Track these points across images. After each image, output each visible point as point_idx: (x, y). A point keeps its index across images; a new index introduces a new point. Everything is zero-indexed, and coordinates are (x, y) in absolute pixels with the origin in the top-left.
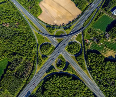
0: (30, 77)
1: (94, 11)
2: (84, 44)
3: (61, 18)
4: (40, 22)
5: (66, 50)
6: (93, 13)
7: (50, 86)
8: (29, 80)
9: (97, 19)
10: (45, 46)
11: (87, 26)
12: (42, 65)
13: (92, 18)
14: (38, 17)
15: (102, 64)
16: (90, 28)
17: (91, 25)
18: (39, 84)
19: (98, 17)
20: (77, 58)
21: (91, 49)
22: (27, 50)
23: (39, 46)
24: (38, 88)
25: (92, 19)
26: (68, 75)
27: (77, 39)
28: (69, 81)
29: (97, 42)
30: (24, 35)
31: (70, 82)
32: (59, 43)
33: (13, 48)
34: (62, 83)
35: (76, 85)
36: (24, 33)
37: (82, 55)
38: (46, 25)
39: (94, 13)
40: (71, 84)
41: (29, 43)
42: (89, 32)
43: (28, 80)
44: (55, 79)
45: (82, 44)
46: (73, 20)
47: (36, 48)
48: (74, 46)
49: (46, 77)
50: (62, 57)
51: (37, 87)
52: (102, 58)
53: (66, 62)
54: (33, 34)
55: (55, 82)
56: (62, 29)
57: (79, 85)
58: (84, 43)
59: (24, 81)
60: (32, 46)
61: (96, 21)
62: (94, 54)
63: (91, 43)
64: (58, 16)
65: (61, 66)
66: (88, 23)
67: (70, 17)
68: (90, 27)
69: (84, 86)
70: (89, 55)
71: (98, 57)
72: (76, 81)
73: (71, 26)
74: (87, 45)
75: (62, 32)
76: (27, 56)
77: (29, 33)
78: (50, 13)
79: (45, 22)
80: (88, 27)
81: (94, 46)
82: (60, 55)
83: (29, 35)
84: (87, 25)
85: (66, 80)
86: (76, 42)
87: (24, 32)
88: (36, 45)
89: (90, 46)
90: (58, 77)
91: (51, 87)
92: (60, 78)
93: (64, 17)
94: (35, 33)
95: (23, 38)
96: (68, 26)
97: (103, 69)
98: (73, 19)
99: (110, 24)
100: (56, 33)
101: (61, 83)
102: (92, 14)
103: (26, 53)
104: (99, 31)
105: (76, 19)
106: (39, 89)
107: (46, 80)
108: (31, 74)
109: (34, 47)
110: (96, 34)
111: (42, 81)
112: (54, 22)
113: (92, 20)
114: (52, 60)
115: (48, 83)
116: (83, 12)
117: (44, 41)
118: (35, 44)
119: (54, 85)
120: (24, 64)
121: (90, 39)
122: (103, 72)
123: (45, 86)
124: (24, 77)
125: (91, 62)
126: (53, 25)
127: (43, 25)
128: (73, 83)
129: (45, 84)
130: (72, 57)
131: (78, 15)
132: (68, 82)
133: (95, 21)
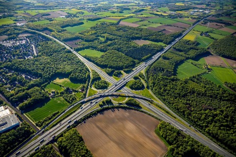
3: (117, 120)
5: (112, 84)
10: (139, 86)
16: (71, 103)
25: (63, 113)
26: (111, 67)
27: (95, 92)
32: (120, 89)
33: (178, 84)
45: (89, 87)
50: (117, 79)
53: (112, 76)
54: (159, 98)
56: (115, 103)
63: (78, 89)
74: (84, 87)
79: (146, 115)
84: (75, 105)
86: (98, 89)
89: (80, 86)
94: (156, 100)
96: (105, 106)
98: (94, 118)
104: (60, 100)
114: (127, 77)
117: (141, 92)
118: (152, 90)
121: (77, 92)
127: (146, 110)
130: (105, 79)
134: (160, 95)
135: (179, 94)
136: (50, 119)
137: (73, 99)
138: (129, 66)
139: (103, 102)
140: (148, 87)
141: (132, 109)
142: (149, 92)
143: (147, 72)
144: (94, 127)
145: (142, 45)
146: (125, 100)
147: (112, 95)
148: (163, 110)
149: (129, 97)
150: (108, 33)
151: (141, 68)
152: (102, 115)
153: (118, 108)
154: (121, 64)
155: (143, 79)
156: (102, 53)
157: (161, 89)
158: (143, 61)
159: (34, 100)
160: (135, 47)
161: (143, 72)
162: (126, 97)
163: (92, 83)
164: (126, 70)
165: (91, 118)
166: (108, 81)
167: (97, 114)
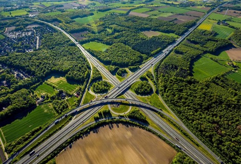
3: (114, 145)
4: (166, 135)
5: (114, 86)
10: (146, 90)
16: (60, 114)
18: (147, 61)
21: (77, 85)
26: (115, 64)
27: (93, 97)
29: (63, 92)
32: (122, 94)
33: (198, 89)
38: (150, 127)
42: (67, 107)
47: (159, 90)
53: (115, 75)
54: (173, 110)
56: (115, 114)
58: (84, 92)
63: (73, 92)
65: (122, 70)
68: (59, 116)
74: (80, 89)
75: (115, 110)
76: (169, 79)
77: (182, 109)
81: (70, 89)
83: (179, 106)
86: (96, 93)
87: (193, 113)
88: (161, 92)
89: (77, 88)
94: (169, 112)
95: (187, 100)
96: (101, 121)
98: (85, 138)
99: (17, 120)
102: (36, 144)
103: (172, 83)
104: (48, 108)
105: (79, 137)
107: (140, 63)
108: (158, 67)
110: (58, 102)
111: (143, 62)
112: (132, 133)
113: (47, 128)
114: (132, 78)
116: (52, 157)
117: (148, 98)
118: (163, 95)
121: (72, 97)
123: (140, 59)
126: (133, 125)
127: (156, 128)
130: (107, 79)
133: (40, 128)
134: (174, 104)
135: (201, 105)
136: (26, 139)
137: (64, 108)
138: (135, 63)
139: (100, 114)
140: (157, 92)
141: (136, 125)
142: (158, 98)
143: (156, 70)
144: (81, 157)
145: (151, 37)
146: (127, 109)
147: (112, 103)
148: (179, 129)
149: (133, 105)
150: (116, 24)
151: (149, 66)
152: (95, 134)
153: (118, 122)
154: (126, 60)
155: (151, 80)
156: (107, 47)
157: (175, 96)
158: (152, 56)
159: (13, 109)
160: (144, 40)
161: (152, 70)
162: (129, 105)
163: (91, 85)
164: (132, 67)
165: (81, 139)
166: (110, 81)
167: (89, 133)
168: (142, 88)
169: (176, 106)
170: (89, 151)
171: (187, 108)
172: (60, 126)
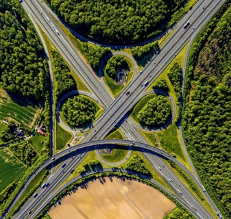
0: (207, 37)
1: (16, 212)
2: (50, 120)
3: (107, 200)
4: (169, 190)
5: (101, 109)
6: (19, 209)
7: (152, 7)
8: (210, 27)
9: (10, 191)
11: (39, 171)
12: (171, 66)
13: (22, 192)
14: (174, 206)
15: (8, 64)
16: (30, 165)
17: (27, 173)
18: (182, 17)
19: (5, 196)
20: (72, 83)
21: (34, 107)
22: (210, 107)
23: (175, 119)
24: (184, 7)
25: (23, 190)
27: (69, 136)
28: (98, 21)
29: (15, 127)
30: (218, 152)
31: (96, 18)
32: (117, 127)
34: (118, 16)
35: (82, 10)
36: (219, 158)
37: (59, 90)
38: (153, 181)
39: (14, 207)
40: (95, 13)
41: (204, 128)
42: (35, 153)
43: (213, 28)
44: (135, 26)
45: (54, 121)
46: (74, 192)
47: (184, 116)
48: (78, 115)
49: (160, 36)
50: (114, 88)
51: (186, 9)
52: (7, 79)
53: (103, 75)
54: (192, 155)
55: (138, 17)
56: (107, 165)
57: (72, 10)
58: (51, 126)
59: (225, 22)
60: (196, 120)
61: (13, 183)
62: (27, 90)
63: (33, 123)
64: (115, 204)
65: (118, 61)
66: (36, 178)
67: (82, 201)
68: (30, 168)
69: (61, 9)
70: (39, 89)
71: (17, 81)
72: (81, 20)
73: (82, 173)
74: (43, 118)
75: (107, 158)
76: (211, 91)
77: (205, 157)
78: (139, 215)
79: (156, 191)
80: (37, 167)
81: (24, 116)
82: (117, 94)
83: (204, 153)
84: (37, 173)
85: (108, 22)
86: (73, 127)
87: (219, 163)
88: (185, 123)
89: (36, 115)
90: (128, 32)
91: (148, 4)
92: (123, 30)
93: (99, 202)
94: (184, 159)
95: (221, 142)
96: (89, 175)
97: (8, 52)
98: (73, 195)
100: (124, 155)
101: (122, 16)
102: (20, 203)
103: (213, 101)
104: (7, 156)
105: (66, 194)
106: (182, 5)
107: (162, 27)
108: (203, 42)
109: (190, 119)
110: (16, 147)
111: (171, 23)
112: (129, 188)
113: (23, 187)
114: (139, 81)
115: (157, 15)
116: (44, 214)
117: (159, 135)
118: (186, 128)
119: (139, 9)
120: (221, 73)
121: (34, 135)
122: (7, 43)
123: (166, 9)
124: (224, 35)
125: (36, 72)
126: (131, 178)
127: (159, 181)
128: (88, 15)
129: (164, 14)
130: (86, 90)
131: (60, 204)
132: (103, 18)
133: (15, 186)
136: (7, 198)
138: (151, 29)
139: (86, 167)
142: (176, 135)
147: (101, 147)
148: (189, 183)
149: (134, 148)
155: (176, 90)
162: (127, 148)
165: (68, 195)
166: (93, 95)
167: (77, 189)
168: (153, 115)
169: (200, 151)
170: (81, 206)
171: (214, 154)
172: (38, 184)
